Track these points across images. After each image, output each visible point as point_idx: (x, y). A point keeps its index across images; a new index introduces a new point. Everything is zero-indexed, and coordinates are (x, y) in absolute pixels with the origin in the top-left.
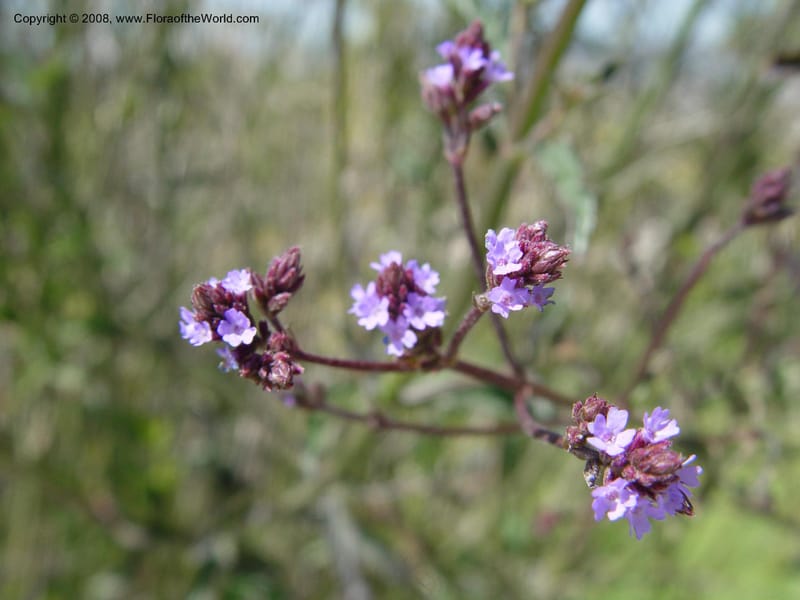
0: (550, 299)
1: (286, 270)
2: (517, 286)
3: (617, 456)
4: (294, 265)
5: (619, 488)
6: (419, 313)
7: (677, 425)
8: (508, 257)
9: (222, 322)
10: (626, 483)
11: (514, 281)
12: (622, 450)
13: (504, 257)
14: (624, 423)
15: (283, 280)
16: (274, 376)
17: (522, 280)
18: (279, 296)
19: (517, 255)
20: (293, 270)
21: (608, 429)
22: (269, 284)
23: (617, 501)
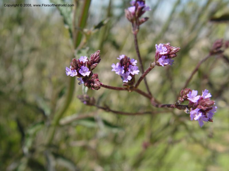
0: (173, 63)
1: (96, 57)
2: (166, 58)
3: (195, 103)
4: (98, 55)
5: (196, 111)
6: (132, 71)
7: (211, 94)
8: (163, 50)
9: (80, 70)
10: (199, 110)
11: (165, 57)
12: (197, 101)
13: (162, 50)
14: (196, 94)
15: (95, 60)
16: (95, 85)
17: (167, 56)
18: (94, 64)
19: (165, 50)
20: (98, 57)
21: (192, 96)
22: (91, 61)
23: (196, 115)
